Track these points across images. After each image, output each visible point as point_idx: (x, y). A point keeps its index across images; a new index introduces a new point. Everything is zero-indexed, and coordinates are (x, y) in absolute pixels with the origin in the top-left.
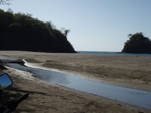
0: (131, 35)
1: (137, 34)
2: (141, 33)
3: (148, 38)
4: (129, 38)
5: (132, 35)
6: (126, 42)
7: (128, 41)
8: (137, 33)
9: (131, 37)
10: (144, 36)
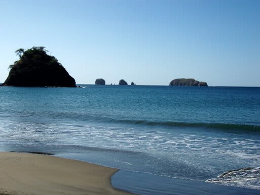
0: (21, 50)
1: (35, 49)
2: (42, 48)
3: (53, 57)
4: (19, 57)
5: (25, 51)
6: (13, 64)
7: (16, 62)
8: (33, 48)
9: (22, 54)
10: (48, 54)
